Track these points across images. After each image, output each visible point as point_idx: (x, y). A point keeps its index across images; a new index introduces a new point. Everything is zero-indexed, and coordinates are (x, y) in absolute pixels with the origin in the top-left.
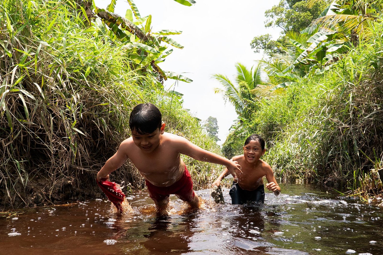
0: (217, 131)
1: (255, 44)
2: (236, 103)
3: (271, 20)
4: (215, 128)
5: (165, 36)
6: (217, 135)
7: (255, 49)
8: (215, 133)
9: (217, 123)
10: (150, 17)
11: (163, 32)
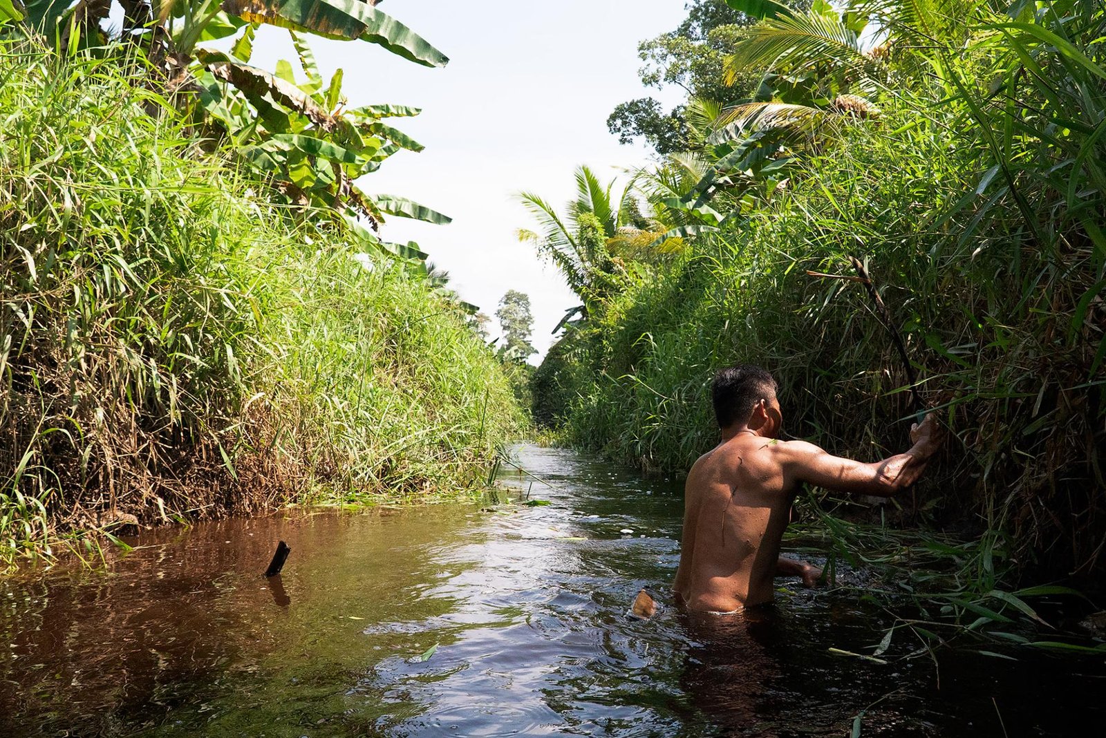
0: (530, 327)
1: (619, 122)
2: (570, 268)
3: (653, 67)
4: (523, 321)
5: (378, 121)
6: (528, 338)
7: (618, 135)
8: (524, 335)
9: (530, 308)
10: (340, 72)
11: (372, 110)
